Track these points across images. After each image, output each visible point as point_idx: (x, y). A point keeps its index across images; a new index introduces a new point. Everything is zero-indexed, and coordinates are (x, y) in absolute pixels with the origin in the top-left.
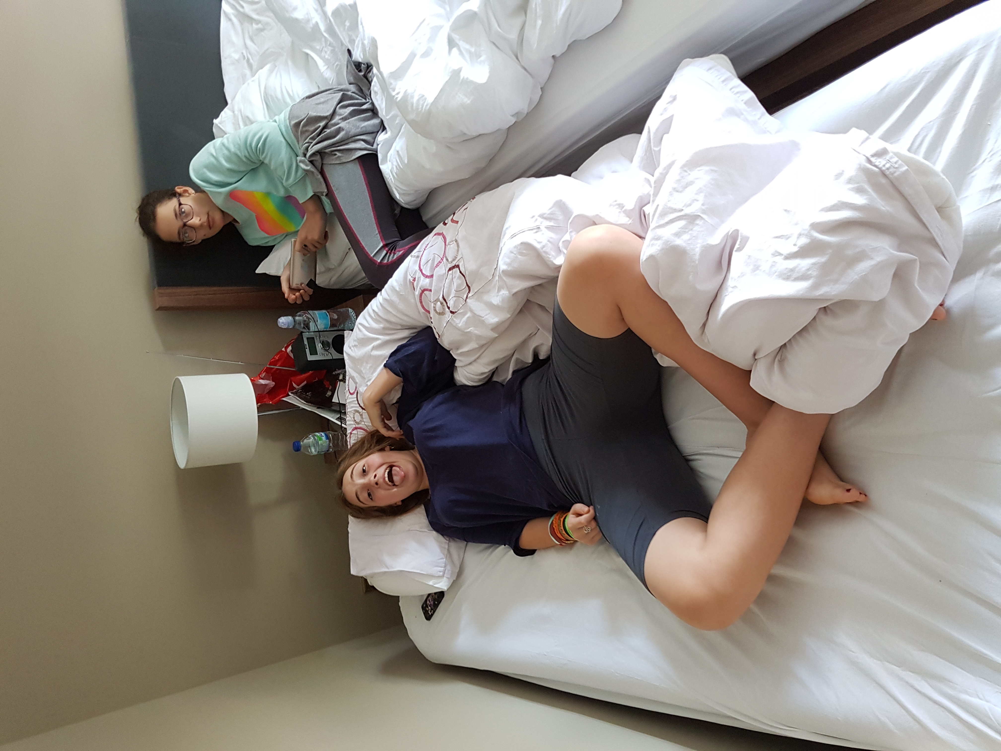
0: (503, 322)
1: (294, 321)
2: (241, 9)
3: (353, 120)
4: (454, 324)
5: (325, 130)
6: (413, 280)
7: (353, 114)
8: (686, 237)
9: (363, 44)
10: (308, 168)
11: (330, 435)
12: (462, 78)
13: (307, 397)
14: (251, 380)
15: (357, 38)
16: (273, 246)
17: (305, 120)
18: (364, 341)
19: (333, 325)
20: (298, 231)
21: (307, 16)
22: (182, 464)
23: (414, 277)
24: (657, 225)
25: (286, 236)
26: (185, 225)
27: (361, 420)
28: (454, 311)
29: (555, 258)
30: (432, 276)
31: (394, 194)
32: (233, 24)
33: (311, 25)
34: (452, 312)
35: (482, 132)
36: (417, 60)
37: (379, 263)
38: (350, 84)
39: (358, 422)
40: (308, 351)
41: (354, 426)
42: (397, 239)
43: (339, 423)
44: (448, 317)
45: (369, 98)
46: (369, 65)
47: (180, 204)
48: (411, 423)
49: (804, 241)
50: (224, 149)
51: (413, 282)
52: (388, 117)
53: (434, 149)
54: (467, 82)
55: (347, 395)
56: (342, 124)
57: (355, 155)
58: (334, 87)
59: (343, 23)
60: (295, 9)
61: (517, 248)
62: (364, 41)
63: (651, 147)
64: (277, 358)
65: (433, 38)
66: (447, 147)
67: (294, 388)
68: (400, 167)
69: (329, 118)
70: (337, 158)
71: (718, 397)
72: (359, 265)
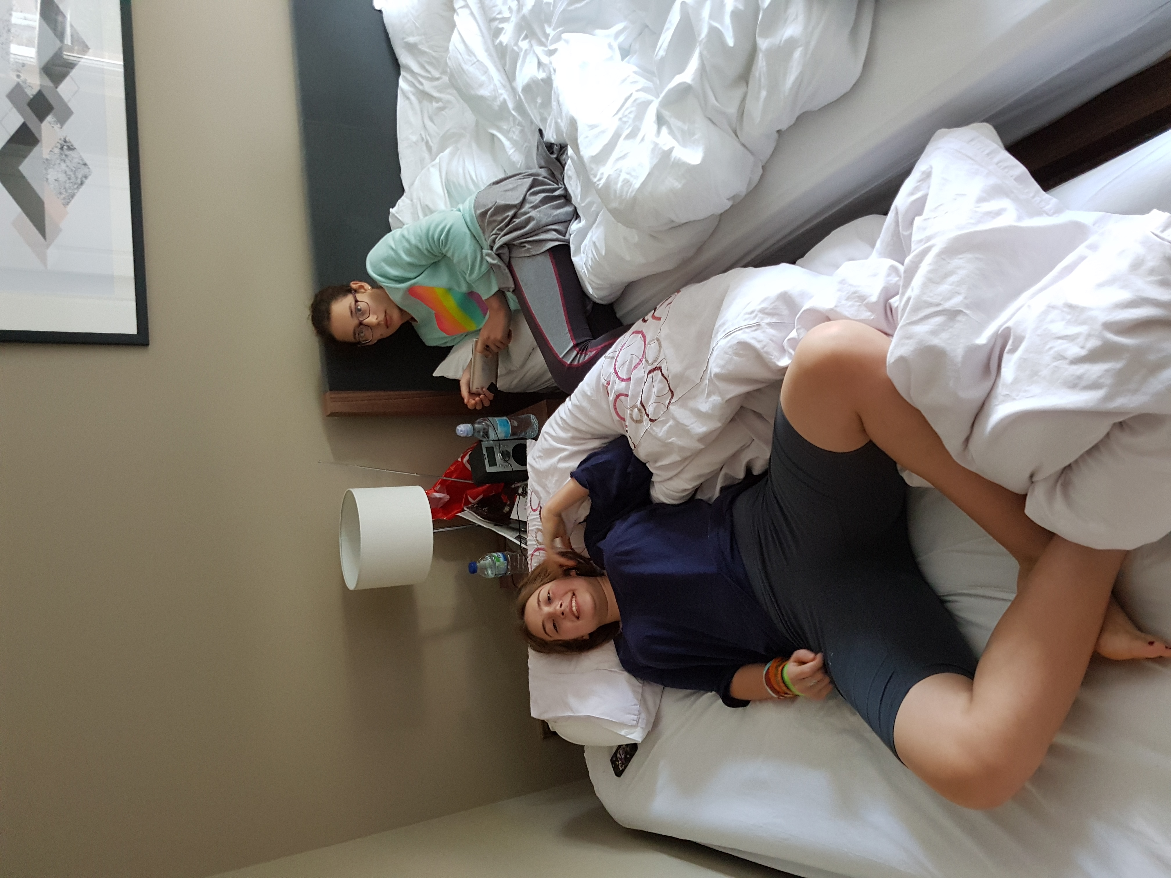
0: (711, 432)
1: (474, 429)
2: (421, 87)
3: (545, 208)
4: (654, 434)
5: (515, 220)
6: (607, 384)
7: (545, 201)
8: (944, 335)
9: (556, 123)
10: (495, 262)
11: (508, 556)
12: (672, 159)
13: (483, 512)
14: (427, 493)
15: (549, 117)
16: (451, 347)
17: (492, 209)
18: (550, 452)
19: (513, 434)
20: (480, 330)
21: (493, 93)
22: (351, 585)
23: (608, 380)
24: (909, 321)
25: (466, 335)
26: (361, 323)
28: (654, 419)
29: (779, 359)
30: (629, 379)
31: (587, 289)
32: (411, 103)
33: (498, 103)
34: (651, 420)
35: (692, 219)
36: (621, 141)
37: (568, 365)
38: (541, 167)
39: (541, 543)
40: (486, 462)
41: (536, 547)
42: (589, 338)
43: (519, 543)
44: (646, 425)
45: (562, 183)
46: (562, 146)
47: (356, 301)
48: (602, 544)
49: (1093, 343)
50: (403, 240)
51: (607, 386)
52: (583, 205)
53: (636, 239)
54: (679, 164)
55: (529, 512)
56: (533, 213)
57: (546, 247)
58: (524, 171)
59: (534, 100)
60: (481, 85)
61: (733, 348)
62: (559, 120)
63: (899, 230)
64: (452, 468)
65: (640, 116)
66: (652, 236)
67: (469, 503)
68: (595, 259)
69: (519, 207)
70: (526, 250)
71: (983, 527)
72: (546, 365)
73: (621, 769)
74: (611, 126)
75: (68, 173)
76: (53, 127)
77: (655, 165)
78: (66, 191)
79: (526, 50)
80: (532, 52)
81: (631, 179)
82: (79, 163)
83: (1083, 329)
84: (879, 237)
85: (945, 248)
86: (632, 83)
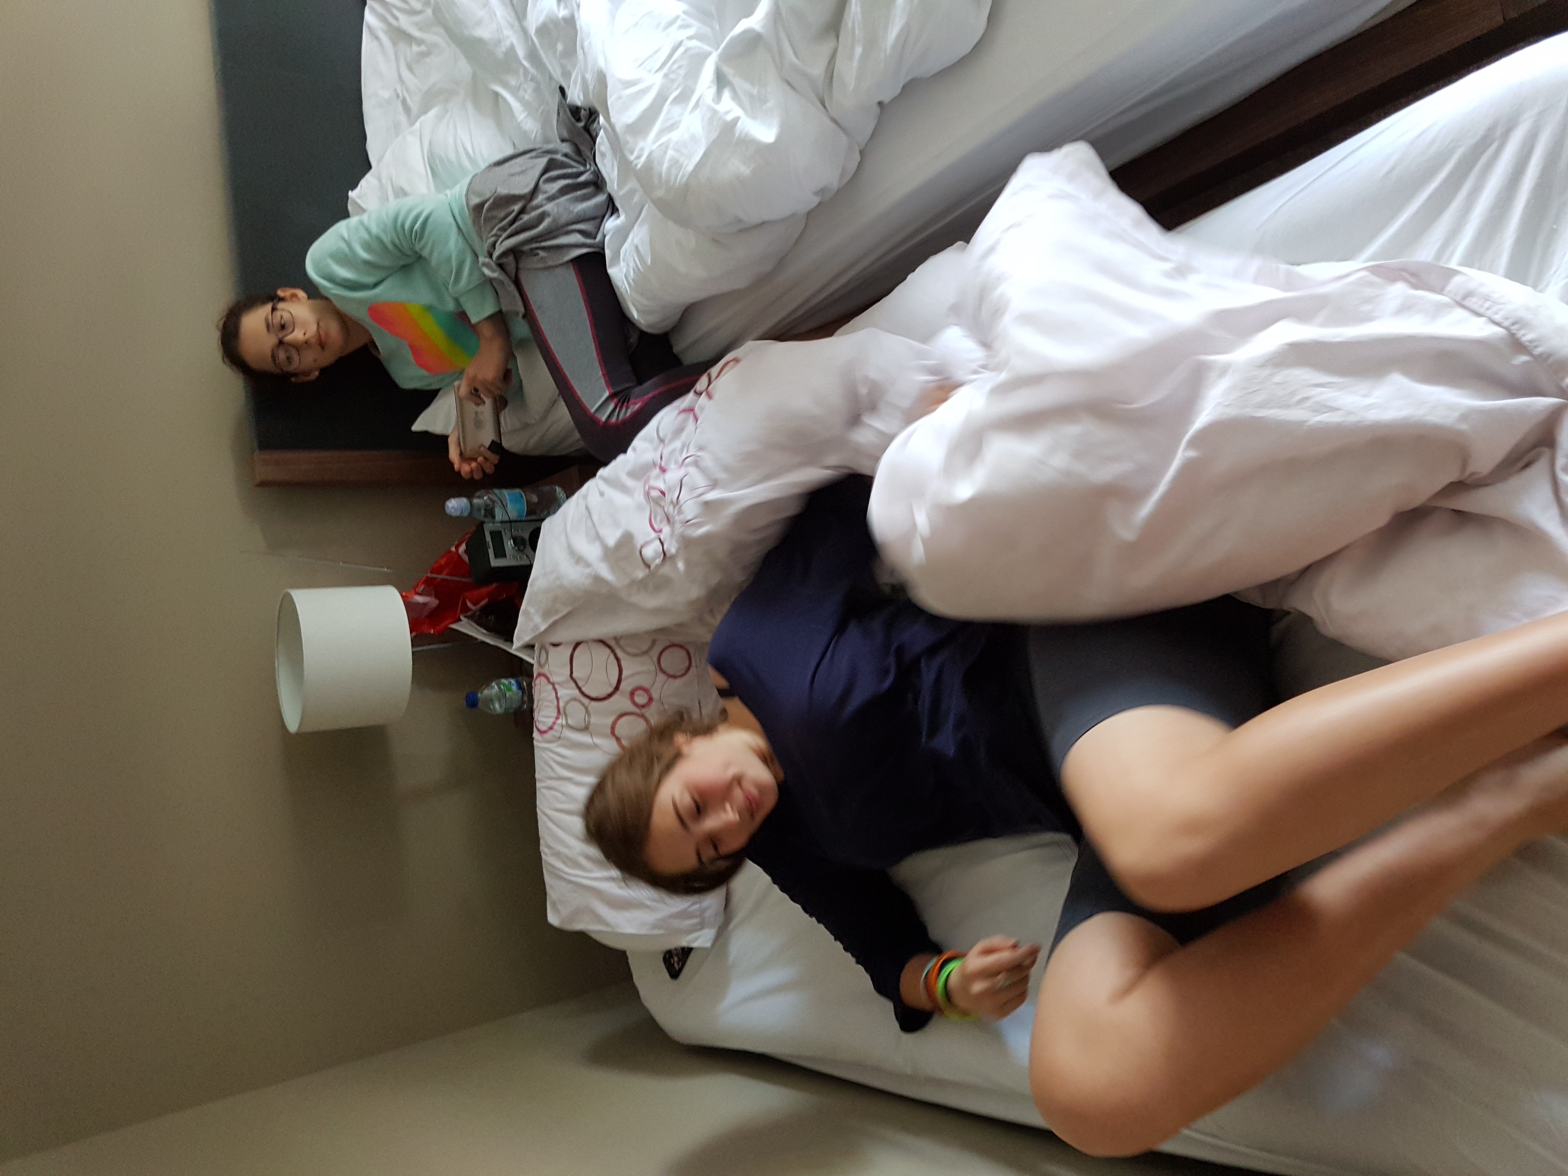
1: (471, 505)
2: (395, 23)
3: (563, 201)
5: (522, 217)
7: (566, 190)
9: (584, 80)
10: (495, 275)
11: (524, 683)
12: (737, 135)
13: (488, 623)
14: (403, 597)
15: (574, 70)
16: (438, 391)
17: (491, 200)
19: (529, 513)
21: (496, 35)
22: (293, 724)
26: (281, 342)
32: (381, 45)
33: (504, 49)
35: (767, 217)
36: (668, 105)
37: (603, 422)
38: (563, 140)
40: (491, 552)
42: (631, 384)
45: (592, 163)
47: (274, 309)
50: (361, 229)
52: (622, 193)
53: (693, 244)
54: (747, 142)
56: (549, 207)
57: (569, 255)
58: (539, 146)
59: (553, 46)
60: (479, 23)
62: (586, 75)
64: (443, 562)
65: (693, 74)
66: (715, 241)
67: (468, 609)
68: (639, 269)
69: (529, 198)
70: (540, 259)
72: (573, 421)
73: (676, 972)
74: (656, 81)
77: (714, 141)
81: (681, 160)
86: (682, 27)
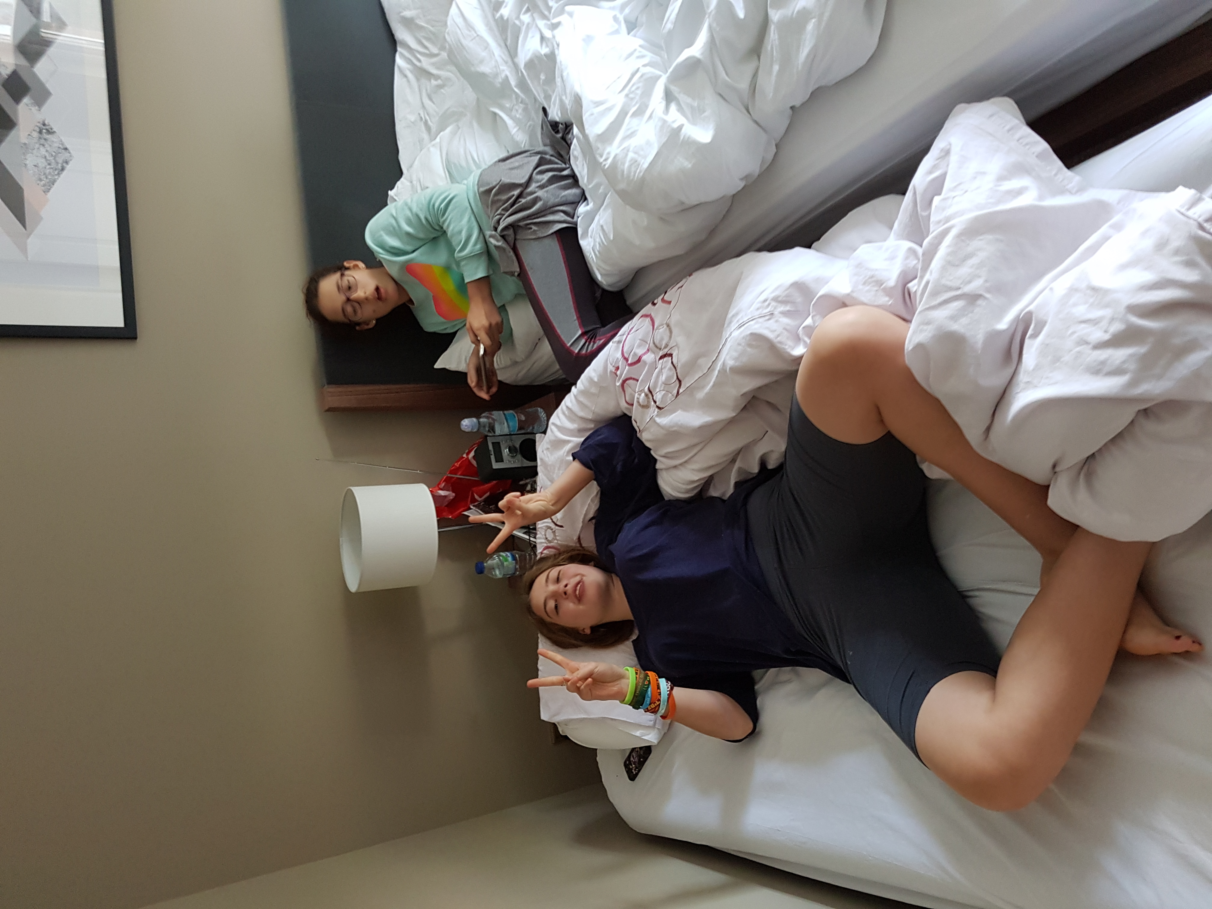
1: (479, 423)
2: (418, 64)
3: (552, 188)
4: (659, 421)
5: (520, 200)
6: (615, 369)
7: (552, 181)
8: (964, 321)
9: (561, 101)
10: (500, 244)
11: (517, 555)
12: (682, 138)
14: (431, 491)
15: (553, 94)
16: (455, 333)
17: (497, 187)
19: (520, 428)
21: (495, 70)
22: (353, 587)
23: (616, 366)
24: (927, 306)
26: (348, 299)
27: (553, 538)
28: (662, 406)
29: (793, 349)
32: (408, 81)
33: (500, 80)
34: (659, 408)
35: (703, 200)
36: (628, 118)
37: (576, 352)
38: (547, 145)
39: (550, 541)
40: (493, 457)
41: (545, 545)
42: (597, 326)
43: (528, 540)
44: (653, 413)
45: (568, 163)
46: (567, 124)
47: (344, 278)
49: (1117, 327)
51: (615, 372)
52: (590, 186)
53: (645, 222)
54: (689, 143)
56: (540, 193)
57: (553, 229)
58: (530, 149)
59: (537, 77)
60: (482, 61)
61: (746, 339)
62: (564, 98)
63: (917, 211)
64: (457, 465)
65: (647, 93)
66: (661, 219)
67: (476, 501)
68: (603, 243)
69: (525, 186)
70: (531, 232)
71: (1005, 518)
72: (553, 356)
73: (634, 773)
74: (619, 101)
75: (48, 158)
76: (30, 109)
77: (664, 144)
78: (47, 178)
79: (528, 24)
80: (534, 26)
81: (639, 159)
82: (59, 148)
83: (1107, 313)
84: (897, 218)
85: (965, 229)
86: (638, 57)
